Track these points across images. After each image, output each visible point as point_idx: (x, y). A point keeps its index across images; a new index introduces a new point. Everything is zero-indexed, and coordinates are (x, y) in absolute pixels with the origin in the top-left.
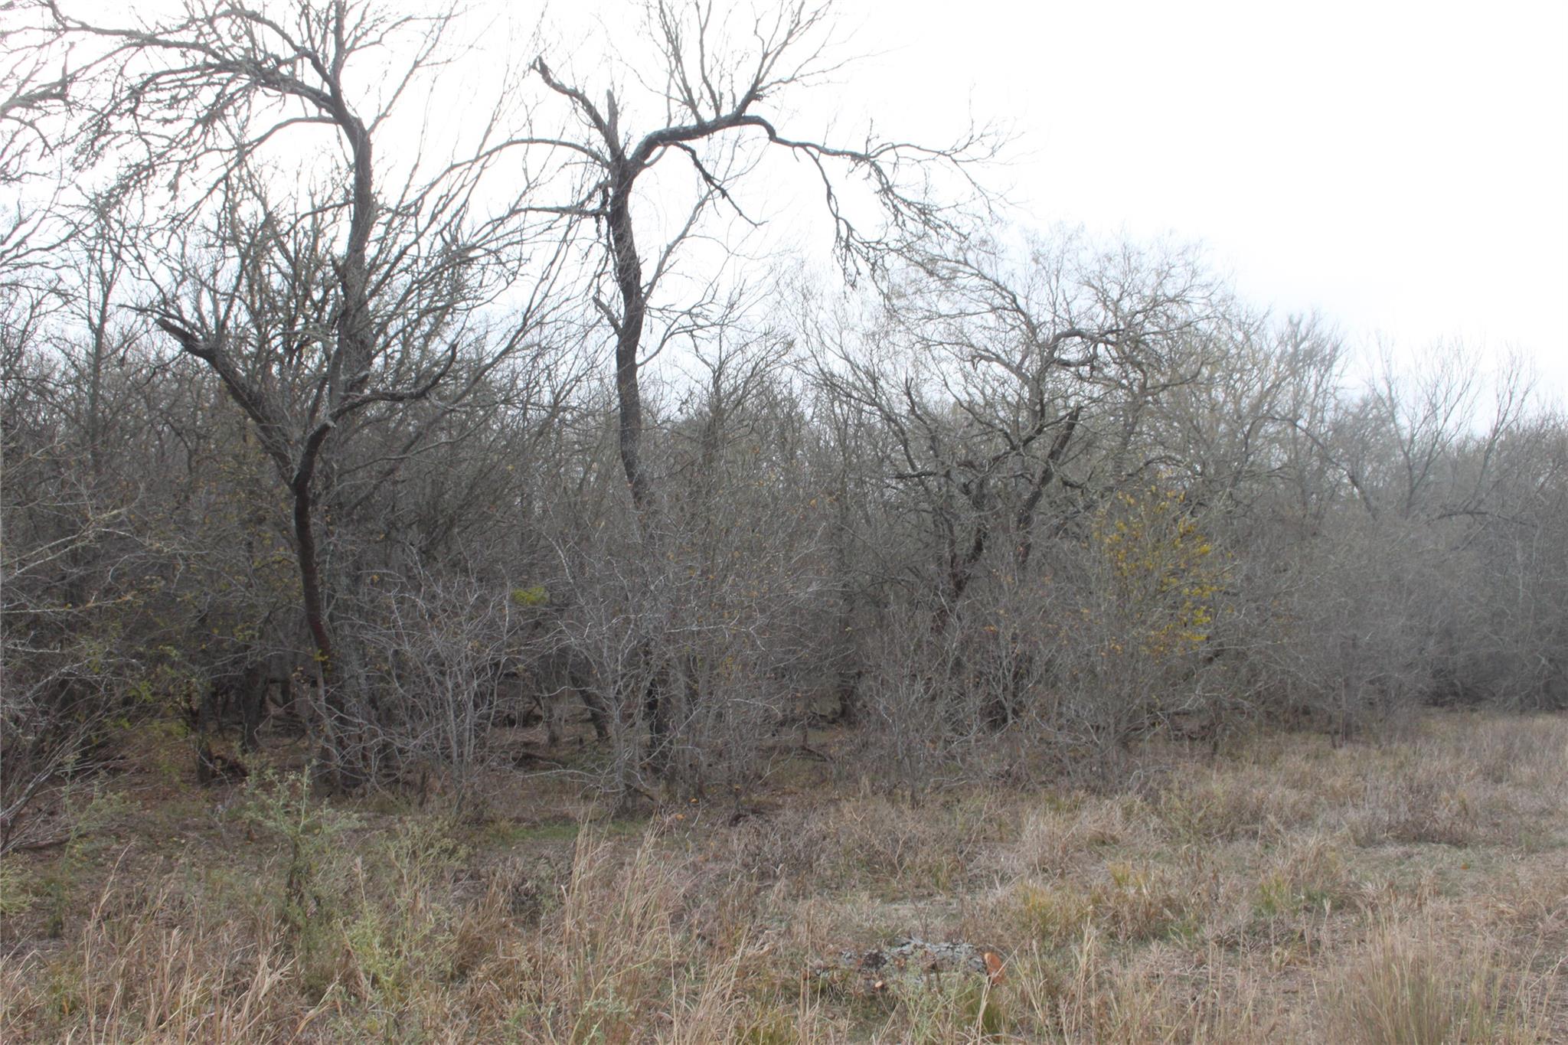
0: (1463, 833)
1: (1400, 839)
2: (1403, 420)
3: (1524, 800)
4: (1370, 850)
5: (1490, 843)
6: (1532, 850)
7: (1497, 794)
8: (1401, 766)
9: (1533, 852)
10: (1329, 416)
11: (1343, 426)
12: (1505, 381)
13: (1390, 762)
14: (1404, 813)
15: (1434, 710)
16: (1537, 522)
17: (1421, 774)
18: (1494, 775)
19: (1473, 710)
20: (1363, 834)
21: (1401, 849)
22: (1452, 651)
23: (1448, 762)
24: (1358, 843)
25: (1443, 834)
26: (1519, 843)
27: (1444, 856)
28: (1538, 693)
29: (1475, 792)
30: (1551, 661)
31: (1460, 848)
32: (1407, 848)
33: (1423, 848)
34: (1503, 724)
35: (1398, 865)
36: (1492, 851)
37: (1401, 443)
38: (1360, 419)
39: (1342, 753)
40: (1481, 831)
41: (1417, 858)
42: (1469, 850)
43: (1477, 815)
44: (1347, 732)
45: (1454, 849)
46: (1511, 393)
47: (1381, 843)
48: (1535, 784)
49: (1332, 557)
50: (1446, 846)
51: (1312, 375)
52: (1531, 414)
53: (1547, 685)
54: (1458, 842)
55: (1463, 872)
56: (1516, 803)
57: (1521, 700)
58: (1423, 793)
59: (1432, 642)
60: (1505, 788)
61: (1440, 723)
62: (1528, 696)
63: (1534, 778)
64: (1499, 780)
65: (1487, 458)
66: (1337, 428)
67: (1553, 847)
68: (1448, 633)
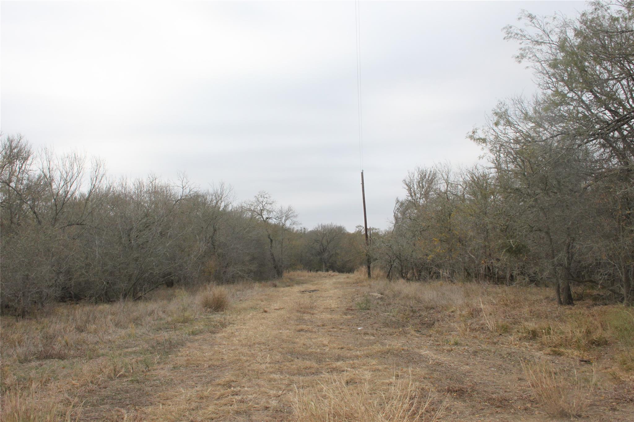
0: (65, 353)
1: (38, 359)
2: (54, 186)
3: (91, 338)
4: (24, 364)
5: (75, 357)
6: (91, 358)
7: (80, 337)
8: (43, 328)
9: (91, 359)
10: (25, 182)
11: (30, 186)
12: (94, 172)
13: (40, 327)
14: (41, 348)
15: (61, 304)
16: (105, 229)
17: (51, 331)
18: (80, 330)
19: (77, 304)
20: (23, 358)
21: (38, 363)
22: (70, 279)
23: (63, 325)
24: (21, 362)
25: (56, 355)
26: (85, 356)
27: (56, 364)
28: (103, 295)
29: (72, 336)
30: (108, 283)
31: (63, 360)
32: (40, 362)
33: (48, 361)
34: (87, 308)
35: (36, 369)
36: (75, 360)
37: (53, 195)
38: (37, 184)
39: (20, 324)
40: (72, 352)
41: (44, 366)
42: (66, 360)
43: (72, 346)
44: (23, 314)
45: (60, 361)
46: (96, 178)
47: (30, 361)
48: (96, 331)
49: (19, 241)
50: (57, 360)
51: (18, 163)
52: (104, 185)
53: (106, 292)
54: (62, 357)
55: (62, 370)
56: (87, 340)
57: (96, 299)
58: (49, 339)
59: (61, 276)
60: (84, 335)
61: (63, 309)
62: (99, 297)
63: (96, 329)
64: (82, 331)
65: (86, 203)
66: (29, 187)
67: (99, 356)
68: (68, 272)
